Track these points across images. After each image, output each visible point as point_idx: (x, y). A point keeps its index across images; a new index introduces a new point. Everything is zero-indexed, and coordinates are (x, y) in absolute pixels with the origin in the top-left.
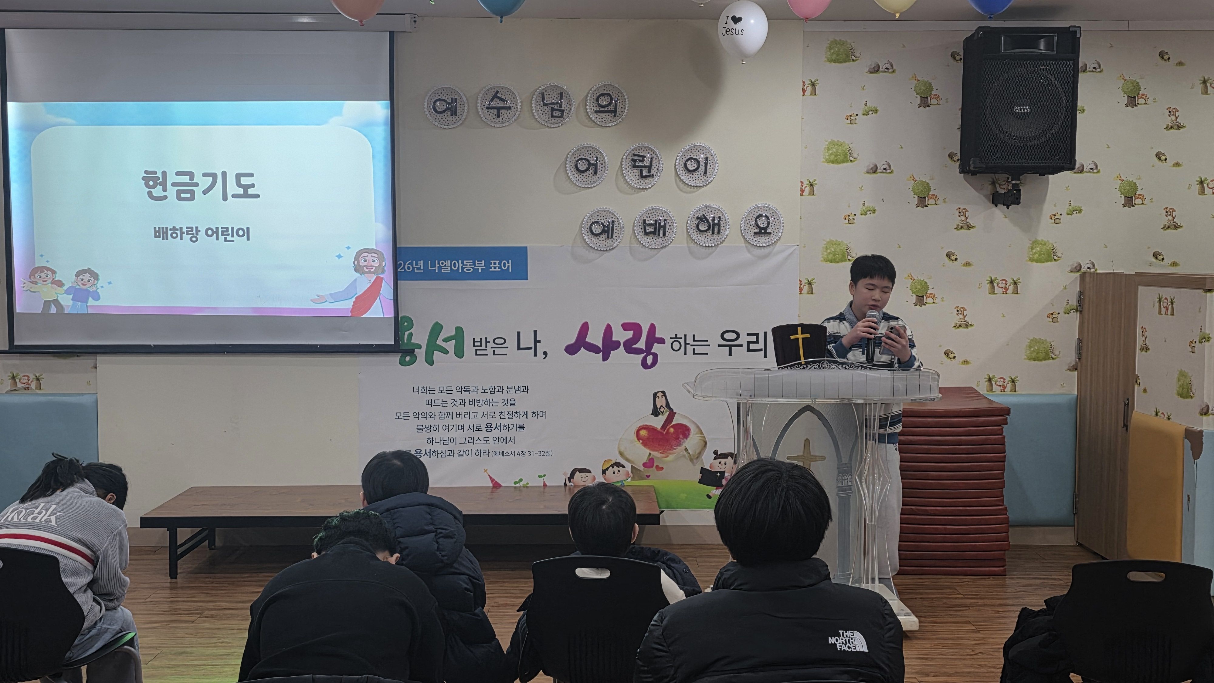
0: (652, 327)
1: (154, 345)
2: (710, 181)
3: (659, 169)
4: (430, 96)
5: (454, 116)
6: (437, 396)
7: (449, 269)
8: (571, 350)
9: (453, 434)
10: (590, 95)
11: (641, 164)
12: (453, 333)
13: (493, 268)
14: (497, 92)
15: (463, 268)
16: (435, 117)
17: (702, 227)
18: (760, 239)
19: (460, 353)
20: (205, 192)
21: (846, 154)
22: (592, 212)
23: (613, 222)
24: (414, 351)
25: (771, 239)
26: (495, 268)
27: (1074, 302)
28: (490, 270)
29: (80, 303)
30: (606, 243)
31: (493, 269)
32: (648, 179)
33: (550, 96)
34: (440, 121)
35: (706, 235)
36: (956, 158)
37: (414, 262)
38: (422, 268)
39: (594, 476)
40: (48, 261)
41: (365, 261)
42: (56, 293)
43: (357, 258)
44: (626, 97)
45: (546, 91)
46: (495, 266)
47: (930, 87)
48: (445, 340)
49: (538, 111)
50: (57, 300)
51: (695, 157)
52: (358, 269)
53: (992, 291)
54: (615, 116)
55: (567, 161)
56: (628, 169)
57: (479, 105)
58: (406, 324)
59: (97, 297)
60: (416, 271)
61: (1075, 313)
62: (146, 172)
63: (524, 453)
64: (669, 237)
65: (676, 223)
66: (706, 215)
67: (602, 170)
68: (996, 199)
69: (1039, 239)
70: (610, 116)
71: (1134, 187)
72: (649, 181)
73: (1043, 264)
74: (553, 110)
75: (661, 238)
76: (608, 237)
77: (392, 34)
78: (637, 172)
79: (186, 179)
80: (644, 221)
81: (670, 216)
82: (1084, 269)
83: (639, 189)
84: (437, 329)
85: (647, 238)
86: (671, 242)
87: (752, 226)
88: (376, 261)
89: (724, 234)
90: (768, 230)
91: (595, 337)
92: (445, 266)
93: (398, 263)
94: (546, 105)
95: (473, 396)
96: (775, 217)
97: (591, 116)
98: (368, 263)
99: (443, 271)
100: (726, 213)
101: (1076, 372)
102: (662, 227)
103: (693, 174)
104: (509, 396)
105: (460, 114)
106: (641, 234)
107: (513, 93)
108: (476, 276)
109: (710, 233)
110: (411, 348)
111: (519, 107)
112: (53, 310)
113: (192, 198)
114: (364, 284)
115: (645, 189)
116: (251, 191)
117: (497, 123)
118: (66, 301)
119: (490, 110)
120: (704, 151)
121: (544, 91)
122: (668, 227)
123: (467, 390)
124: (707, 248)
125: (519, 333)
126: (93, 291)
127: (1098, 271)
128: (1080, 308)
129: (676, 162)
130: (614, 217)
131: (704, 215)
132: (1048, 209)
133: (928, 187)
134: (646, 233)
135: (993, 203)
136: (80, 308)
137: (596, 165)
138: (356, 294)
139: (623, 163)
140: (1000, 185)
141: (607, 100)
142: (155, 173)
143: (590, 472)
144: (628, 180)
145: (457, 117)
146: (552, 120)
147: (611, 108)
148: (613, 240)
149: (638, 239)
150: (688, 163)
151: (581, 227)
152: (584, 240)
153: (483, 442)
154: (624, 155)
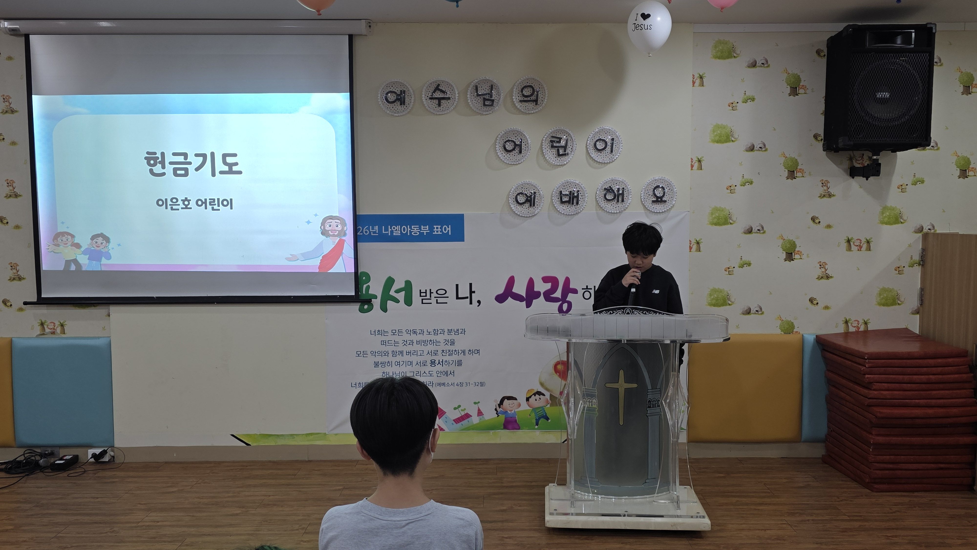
0: (567, 281)
1: (156, 297)
2: (615, 158)
3: (573, 148)
4: (383, 89)
5: (402, 106)
6: (390, 337)
7: (399, 233)
8: (500, 299)
9: (403, 368)
10: (515, 87)
11: (557, 145)
12: (403, 285)
13: (436, 231)
14: (439, 85)
15: (411, 232)
16: (387, 107)
17: (609, 197)
18: (657, 206)
19: (408, 302)
20: (197, 169)
21: (728, 135)
22: (517, 185)
23: (535, 193)
24: (371, 301)
25: (666, 207)
26: (437, 232)
27: (917, 258)
28: (433, 233)
29: (94, 262)
30: (529, 211)
31: (436, 233)
32: (563, 157)
33: (482, 88)
34: (391, 110)
35: (612, 204)
36: (819, 138)
37: (371, 227)
38: (377, 232)
39: (520, 403)
40: (68, 228)
41: (330, 226)
42: (75, 254)
43: (323, 223)
44: (546, 88)
45: (479, 84)
46: (437, 230)
47: (798, 79)
48: (397, 291)
49: (473, 101)
50: (76, 259)
51: (603, 138)
52: (324, 233)
53: (849, 249)
54: (536, 104)
55: (496, 142)
56: (547, 149)
57: (423, 96)
58: (364, 278)
59: (109, 257)
60: (372, 234)
61: (918, 267)
62: (148, 153)
63: (461, 384)
64: (581, 205)
65: (587, 194)
66: (612, 186)
67: (525, 150)
68: (853, 172)
69: (889, 206)
70: (533, 104)
71: (968, 162)
72: (564, 159)
73: (892, 226)
74: (485, 100)
75: (575, 206)
76: (531, 205)
77: (351, 37)
78: (554, 151)
79: (181, 159)
80: (561, 192)
81: (582, 188)
82: (925, 230)
83: (557, 165)
84: (390, 282)
85: (563, 207)
86: (583, 209)
87: (650, 195)
88: (339, 226)
89: (627, 202)
90: (664, 199)
91: (520, 289)
92: (396, 230)
93: (358, 228)
94: (480, 95)
95: (420, 337)
96: (670, 188)
97: (517, 105)
98: (333, 227)
99: (394, 234)
100: (629, 185)
101: (918, 316)
102: (575, 197)
103: (601, 153)
104: (449, 338)
105: (407, 104)
106: (558, 202)
107: (452, 86)
108: (421, 238)
109: (615, 202)
110: (368, 298)
111: (457, 98)
112: (73, 268)
113: (186, 174)
114: (329, 244)
115: (562, 165)
116: (235, 168)
117: (438, 111)
118: (83, 260)
119: (432, 101)
120: (611, 134)
121: (478, 85)
122: (580, 197)
123: (415, 333)
124: (613, 214)
125: (457, 286)
126: (106, 252)
127: (938, 232)
128: (923, 262)
129: (587, 143)
130: (535, 189)
131: (610, 187)
132: (897, 180)
133: (796, 163)
134: (562, 202)
135: (850, 176)
136: (95, 266)
137: (520, 146)
138: (323, 253)
139: (543, 144)
140: (857, 160)
141: (530, 91)
142: (155, 153)
143: (516, 399)
144: (548, 158)
145: (405, 106)
146: (484, 108)
147: (533, 98)
148: (534, 208)
149: (555, 207)
150: (598, 143)
151: (508, 197)
152: (511, 208)
153: (428, 375)
154: (544, 137)
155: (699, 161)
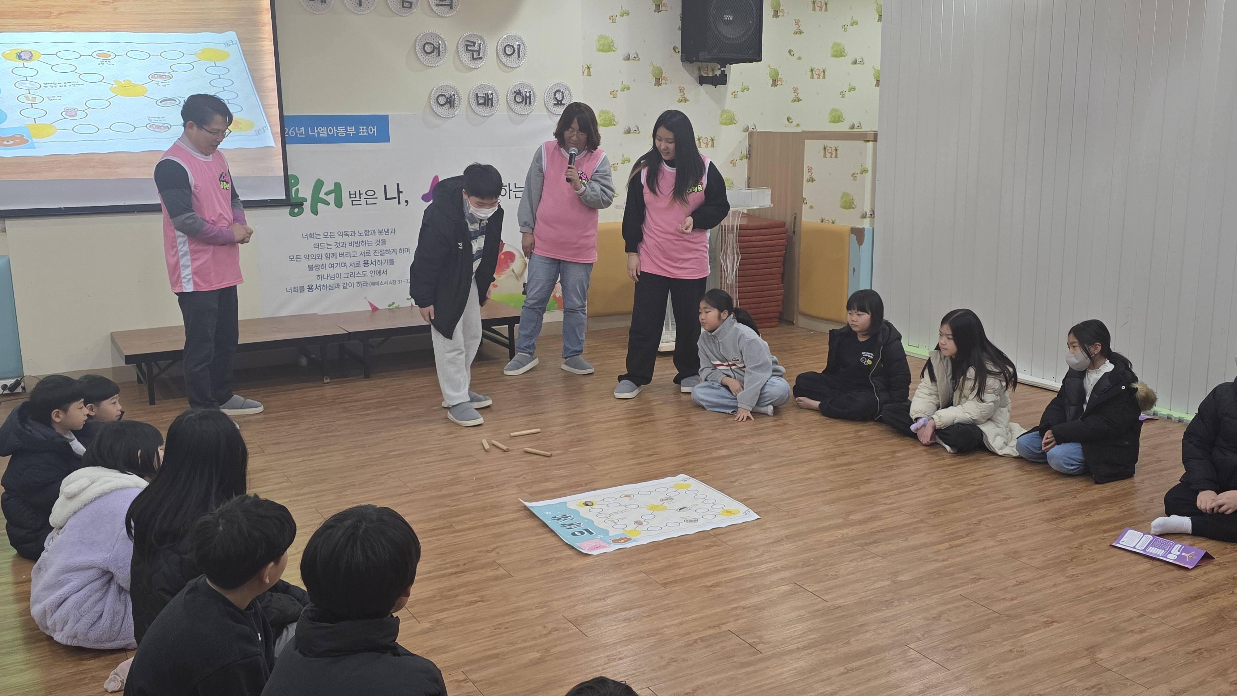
2: (523, 63)
3: (486, 53)
6: (322, 240)
7: (326, 134)
9: (337, 270)
11: (472, 49)
12: (332, 187)
13: (362, 132)
15: (337, 133)
17: (518, 99)
19: (339, 203)
21: (610, 45)
22: (439, 86)
23: (454, 95)
24: (303, 205)
27: (745, 152)
28: (360, 134)
30: (450, 112)
31: (362, 134)
32: (477, 60)
35: (521, 106)
36: (678, 51)
37: (297, 128)
38: (304, 133)
48: (327, 194)
49: (392, 2)
51: (512, 44)
54: (451, 8)
55: (416, 44)
56: (463, 52)
58: (293, 181)
60: (299, 136)
61: (746, 160)
63: (396, 281)
64: (495, 107)
65: (499, 96)
66: (520, 90)
67: (443, 52)
68: (701, 81)
69: (726, 109)
70: (448, 8)
71: (777, 73)
72: (479, 62)
73: (728, 126)
75: (489, 108)
76: (451, 107)
78: (469, 55)
80: (477, 94)
81: (495, 91)
82: (750, 130)
83: (472, 68)
84: (319, 184)
85: (479, 108)
86: (496, 111)
87: (552, 99)
89: (534, 105)
92: (323, 131)
93: (284, 129)
95: (351, 239)
96: (568, 92)
99: (321, 136)
100: (534, 89)
102: (490, 99)
103: (509, 58)
104: (381, 237)
106: (474, 104)
108: (348, 139)
109: (524, 104)
110: (298, 201)
115: (476, 68)
117: (359, 11)
120: (517, 39)
122: (494, 99)
123: (347, 234)
124: (520, 116)
125: (385, 186)
127: (758, 131)
128: (748, 156)
129: (497, 47)
130: (454, 91)
131: (518, 90)
132: (730, 87)
133: (661, 71)
134: (479, 104)
135: (699, 83)
137: (438, 48)
139: (458, 47)
140: (703, 70)
144: (463, 61)
146: (402, 10)
147: (448, 2)
148: (454, 109)
149: (472, 109)
150: (507, 48)
151: (429, 98)
152: (433, 109)
153: (362, 275)
154: (459, 41)
155: (589, 68)
